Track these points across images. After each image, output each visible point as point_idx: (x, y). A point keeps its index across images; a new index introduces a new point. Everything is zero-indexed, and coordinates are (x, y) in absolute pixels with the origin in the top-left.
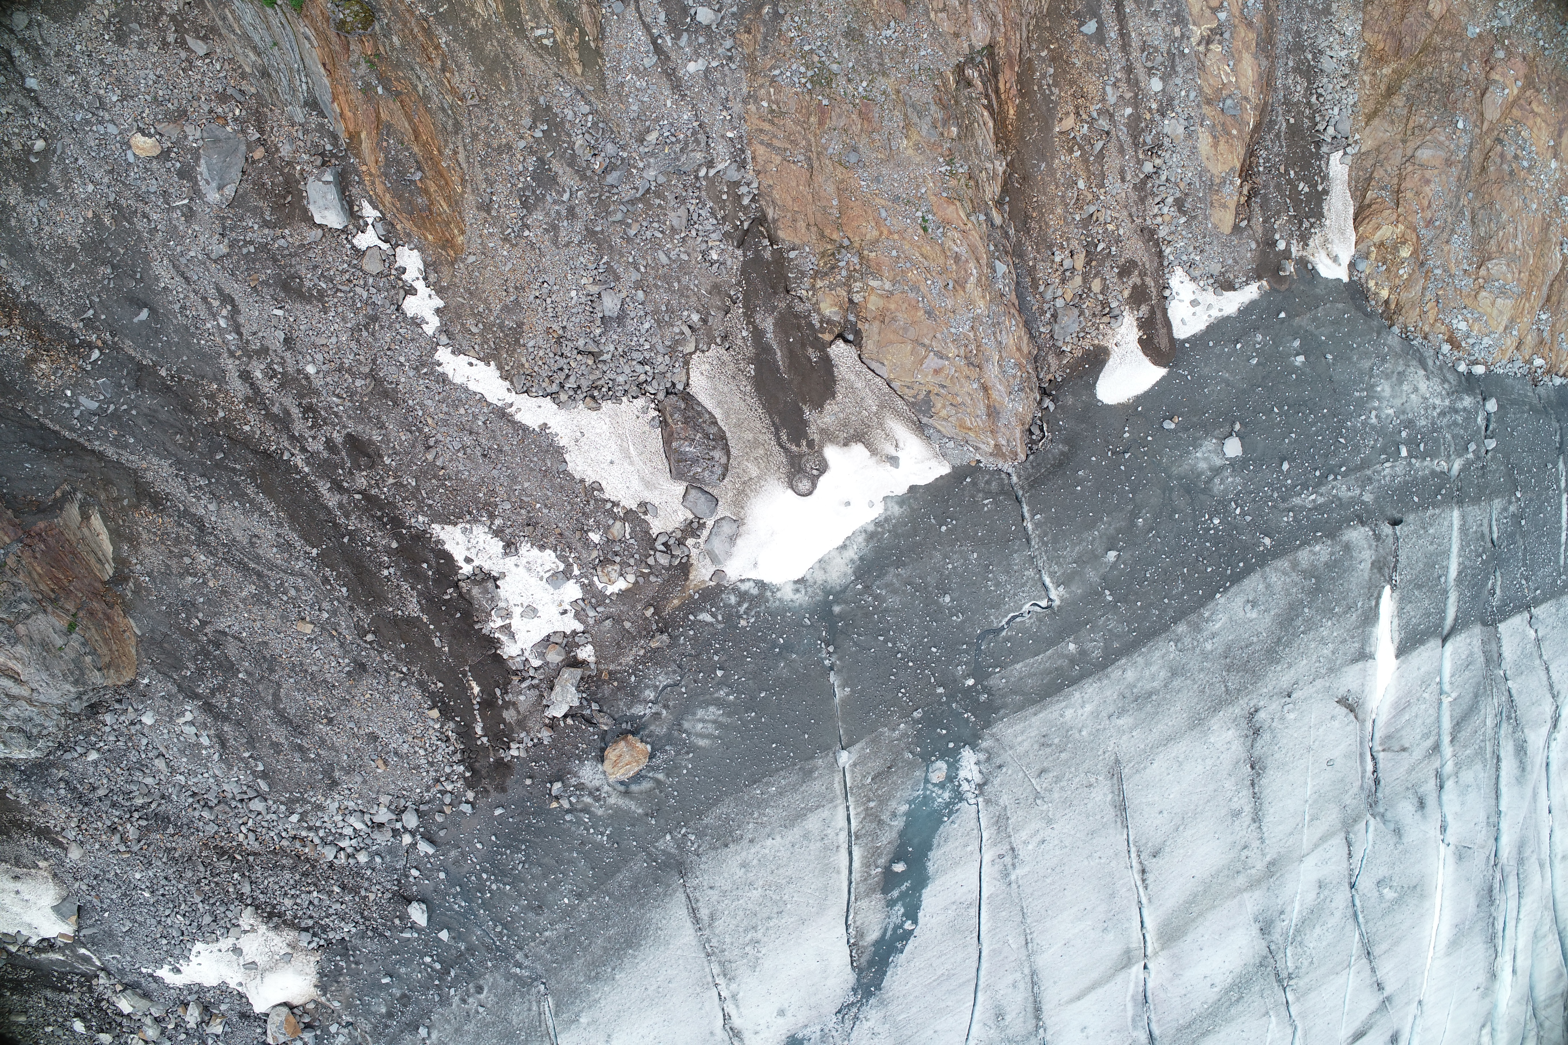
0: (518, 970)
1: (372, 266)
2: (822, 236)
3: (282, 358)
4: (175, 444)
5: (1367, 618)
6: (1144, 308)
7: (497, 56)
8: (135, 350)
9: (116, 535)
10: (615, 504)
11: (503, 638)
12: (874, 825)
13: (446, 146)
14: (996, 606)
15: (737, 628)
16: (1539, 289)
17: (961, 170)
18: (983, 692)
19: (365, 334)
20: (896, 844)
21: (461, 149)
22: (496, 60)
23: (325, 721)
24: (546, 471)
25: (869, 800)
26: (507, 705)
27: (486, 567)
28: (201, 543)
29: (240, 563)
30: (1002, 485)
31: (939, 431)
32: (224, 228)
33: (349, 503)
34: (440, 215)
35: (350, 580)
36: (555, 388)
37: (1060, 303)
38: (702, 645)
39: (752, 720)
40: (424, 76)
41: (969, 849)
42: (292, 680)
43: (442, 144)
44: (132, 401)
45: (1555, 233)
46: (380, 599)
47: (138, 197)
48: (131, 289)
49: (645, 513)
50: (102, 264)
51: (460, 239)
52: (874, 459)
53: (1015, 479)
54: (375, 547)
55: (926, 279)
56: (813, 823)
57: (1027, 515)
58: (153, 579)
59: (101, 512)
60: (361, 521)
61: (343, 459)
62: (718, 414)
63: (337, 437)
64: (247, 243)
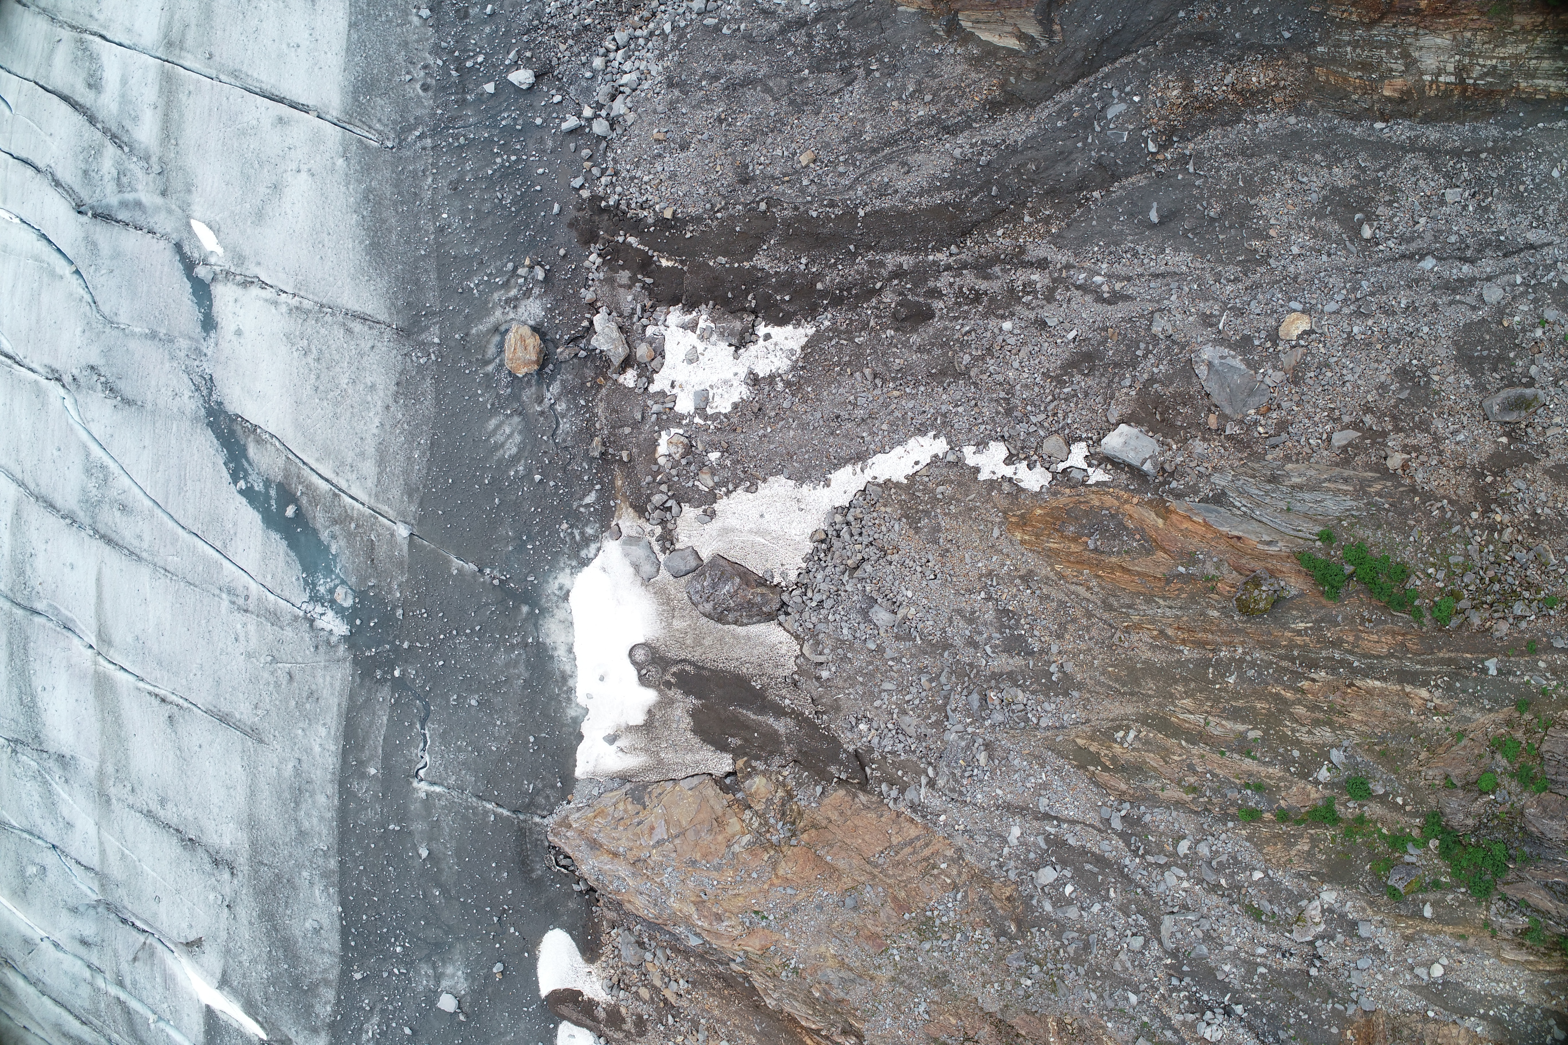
0: (417, 133)
1: (1053, 444)
2: (815, 826)
3: (1033, 309)
4: (1030, 159)
5: (251, 1005)
6: (602, 1015)
7: (1139, 685)
8: (1133, 184)
9: (991, 51)
10: (728, 493)
11: (688, 318)
12: (336, 515)
13: (1100, 585)
14: (443, 736)
15: (565, 518)
17: (784, 974)
18: (382, 677)
19: (1002, 395)
20: (310, 522)
21: (1088, 595)
22: (1136, 682)
23: (723, 116)
24: (792, 457)
25: (357, 526)
26: (633, 280)
27: (752, 348)
28: (933, 121)
29: (896, 141)
30: (538, 807)
31: (612, 790)
32: (1174, 342)
33: (878, 274)
34: (1049, 536)
35: (818, 226)
36: (850, 518)
37: (649, 956)
38: (570, 479)
39: (482, 476)
40: (1168, 612)
41: (269, 577)
42: (772, 114)
43: (1103, 584)
44: (1090, 151)
46: (786, 240)
47: (1256, 286)
48: (1184, 220)
49: (705, 511)
50: (1222, 212)
51: (1018, 536)
52: (624, 725)
53: (537, 819)
54: (830, 267)
55: (719, 883)
56: (369, 468)
57: (500, 810)
58: (933, 56)
59: (1018, 52)
60: (857, 272)
61: (918, 295)
62: (741, 630)
63: (938, 304)
64: (1148, 352)
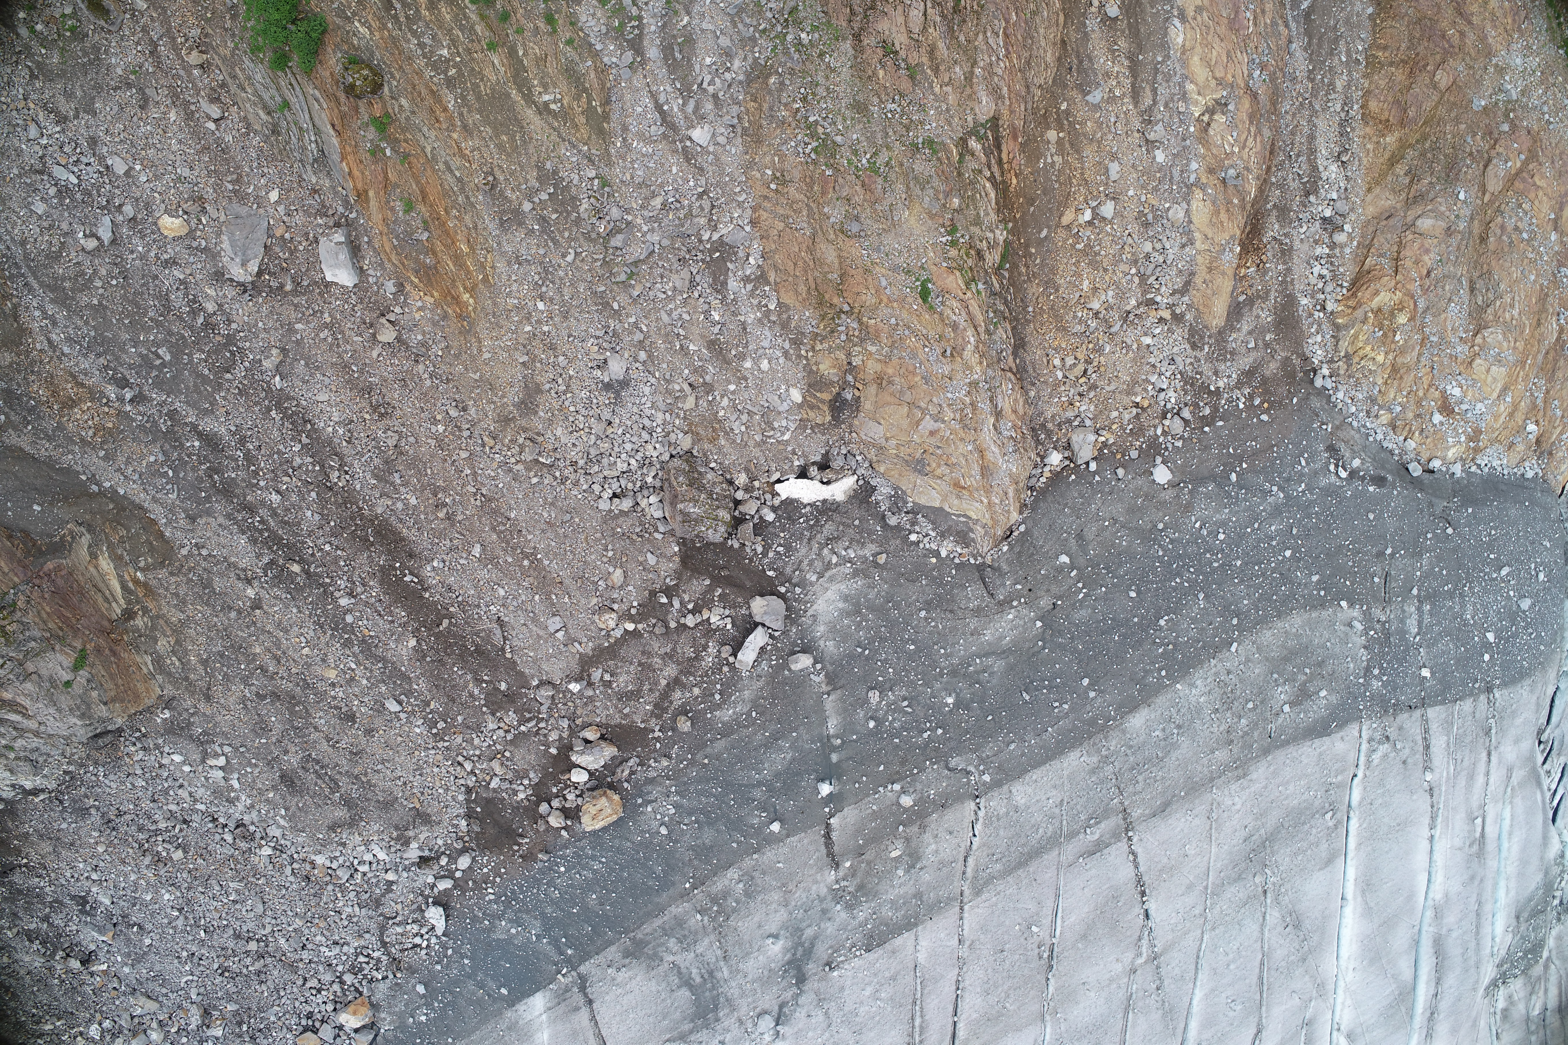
2: (823, 300)
13: (452, 206)
16: (1535, 357)
17: (962, 240)
34: (446, 273)
40: (432, 138)
43: (449, 204)
45: (1553, 304)
55: (925, 346)
59: (108, 551)
